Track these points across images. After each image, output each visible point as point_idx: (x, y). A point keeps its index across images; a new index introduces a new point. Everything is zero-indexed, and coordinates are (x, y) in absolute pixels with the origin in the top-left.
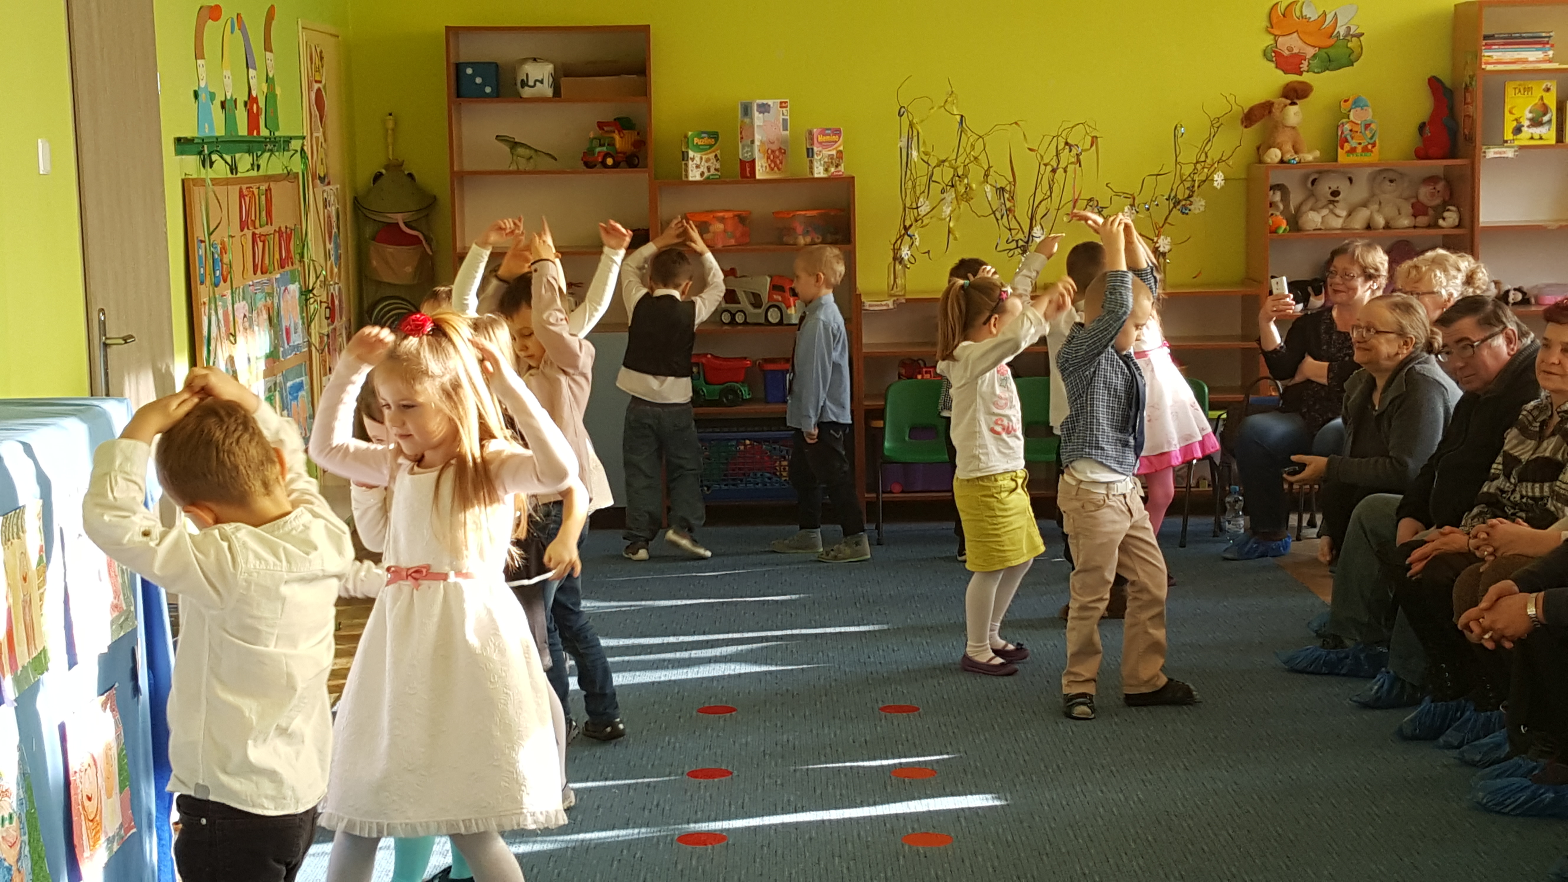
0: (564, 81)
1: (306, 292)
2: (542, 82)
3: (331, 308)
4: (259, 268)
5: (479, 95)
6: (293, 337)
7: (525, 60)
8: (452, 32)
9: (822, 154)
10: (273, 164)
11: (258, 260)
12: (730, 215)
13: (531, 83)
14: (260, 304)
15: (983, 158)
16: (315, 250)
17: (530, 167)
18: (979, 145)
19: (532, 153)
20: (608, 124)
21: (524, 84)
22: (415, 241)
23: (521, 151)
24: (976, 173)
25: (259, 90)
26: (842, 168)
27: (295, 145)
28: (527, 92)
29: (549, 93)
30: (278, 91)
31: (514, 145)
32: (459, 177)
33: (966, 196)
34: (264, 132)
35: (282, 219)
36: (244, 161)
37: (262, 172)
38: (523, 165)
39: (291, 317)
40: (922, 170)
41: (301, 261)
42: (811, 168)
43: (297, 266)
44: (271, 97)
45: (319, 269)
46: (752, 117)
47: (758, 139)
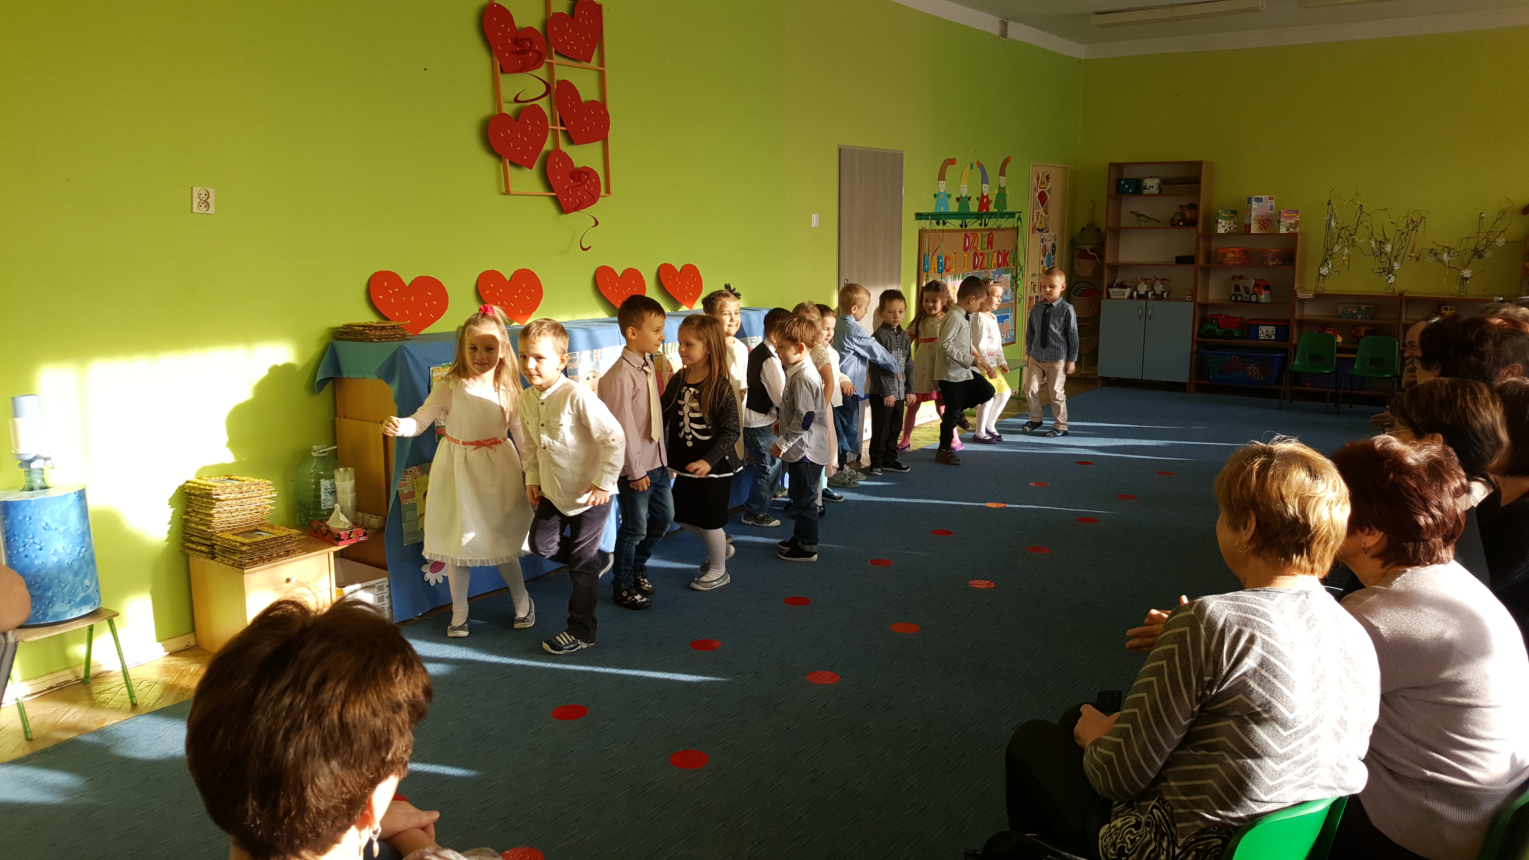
0: (1164, 187)
2: (1153, 187)
5: (1127, 193)
7: (1149, 177)
9: (1285, 222)
12: (1238, 250)
13: (1148, 187)
15: (1370, 227)
17: (1146, 226)
18: (1368, 221)
19: (1147, 219)
20: (1184, 206)
21: (1145, 188)
22: (1094, 258)
23: (1141, 218)
26: (1293, 229)
28: (1145, 192)
29: (1157, 192)
31: (1139, 215)
33: (1352, 245)
38: (1143, 224)
40: (1336, 231)
42: (1279, 229)
46: (1251, 204)
47: (1253, 214)
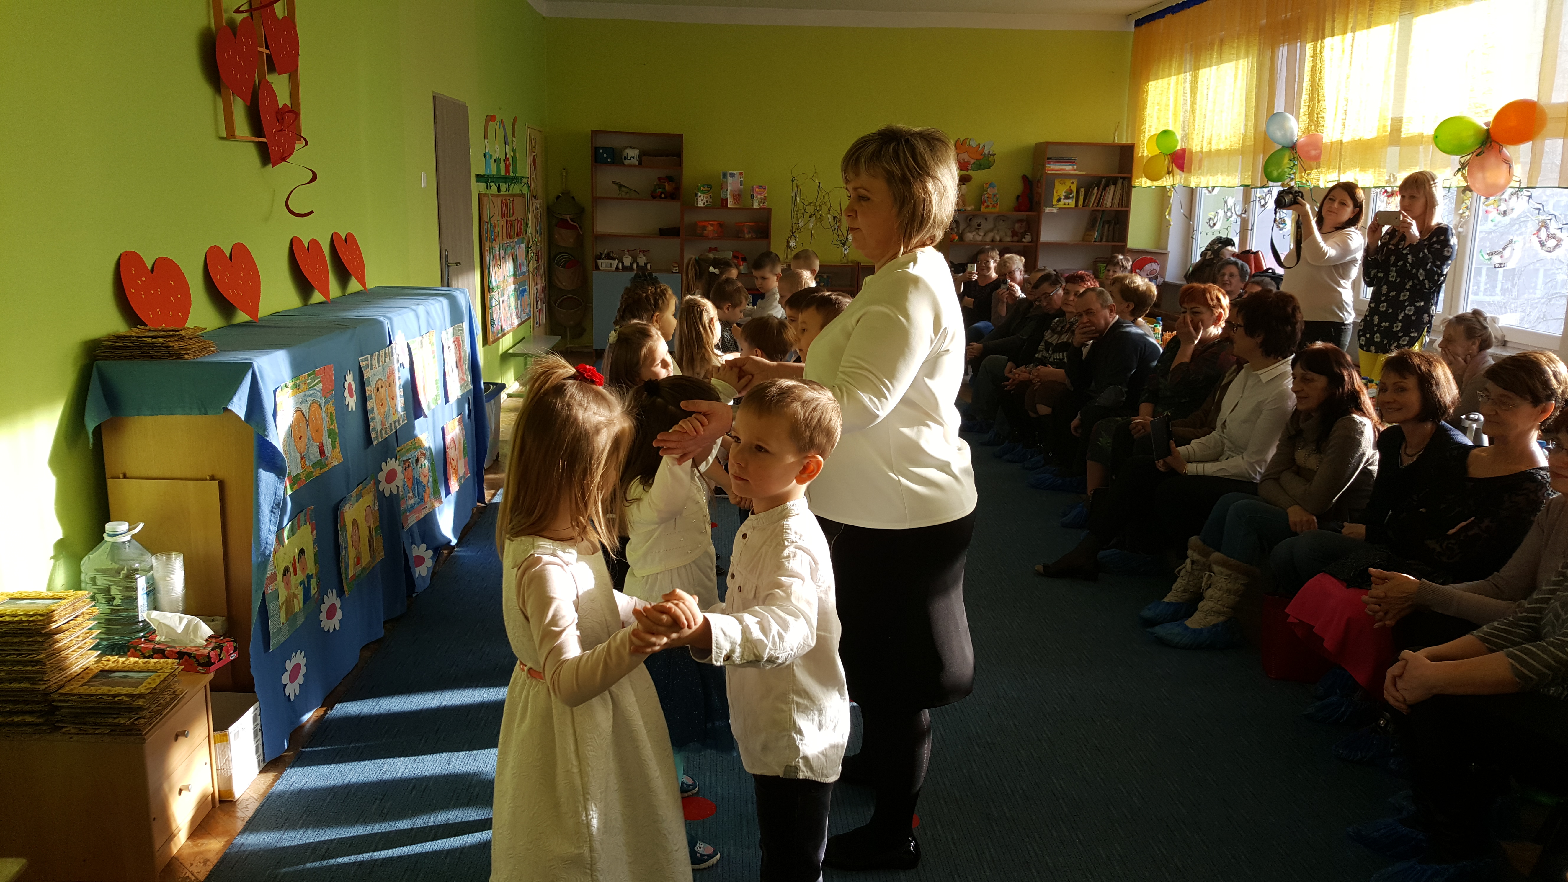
0: (644, 158)
1: (527, 248)
2: (634, 158)
3: (538, 255)
4: (509, 236)
5: (604, 162)
6: (522, 268)
7: (626, 148)
8: (594, 133)
9: (758, 197)
10: (516, 189)
11: (508, 232)
12: (715, 222)
13: (629, 158)
14: (509, 252)
15: (828, 203)
16: (531, 229)
17: (627, 196)
18: (826, 198)
19: (628, 189)
20: (662, 178)
21: (626, 158)
22: (574, 227)
23: (623, 189)
24: (825, 209)
25: (510, 154)
26: (766, 204)
27: (525, 180)
28: (627, 162)
29: (637, 163)
30: (517, 156)
31: (620, 186)
32: (596, 200)
33: (820, 219)
34: (511, 174)
35: (518, 214)
36: (504, 187)
37: (510, 193)
38: (624, 195)
39: (522, 259)
40: (801, 206)
41: (526, 234)
42: (752, 203)
43: (524, 236)
44: (514, 158)
45: (534, 238)
46: (727, 179)
47: (729, 188)
